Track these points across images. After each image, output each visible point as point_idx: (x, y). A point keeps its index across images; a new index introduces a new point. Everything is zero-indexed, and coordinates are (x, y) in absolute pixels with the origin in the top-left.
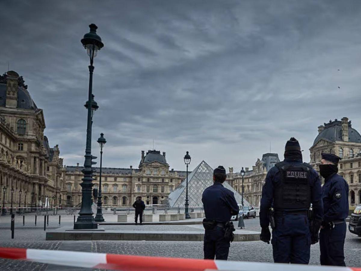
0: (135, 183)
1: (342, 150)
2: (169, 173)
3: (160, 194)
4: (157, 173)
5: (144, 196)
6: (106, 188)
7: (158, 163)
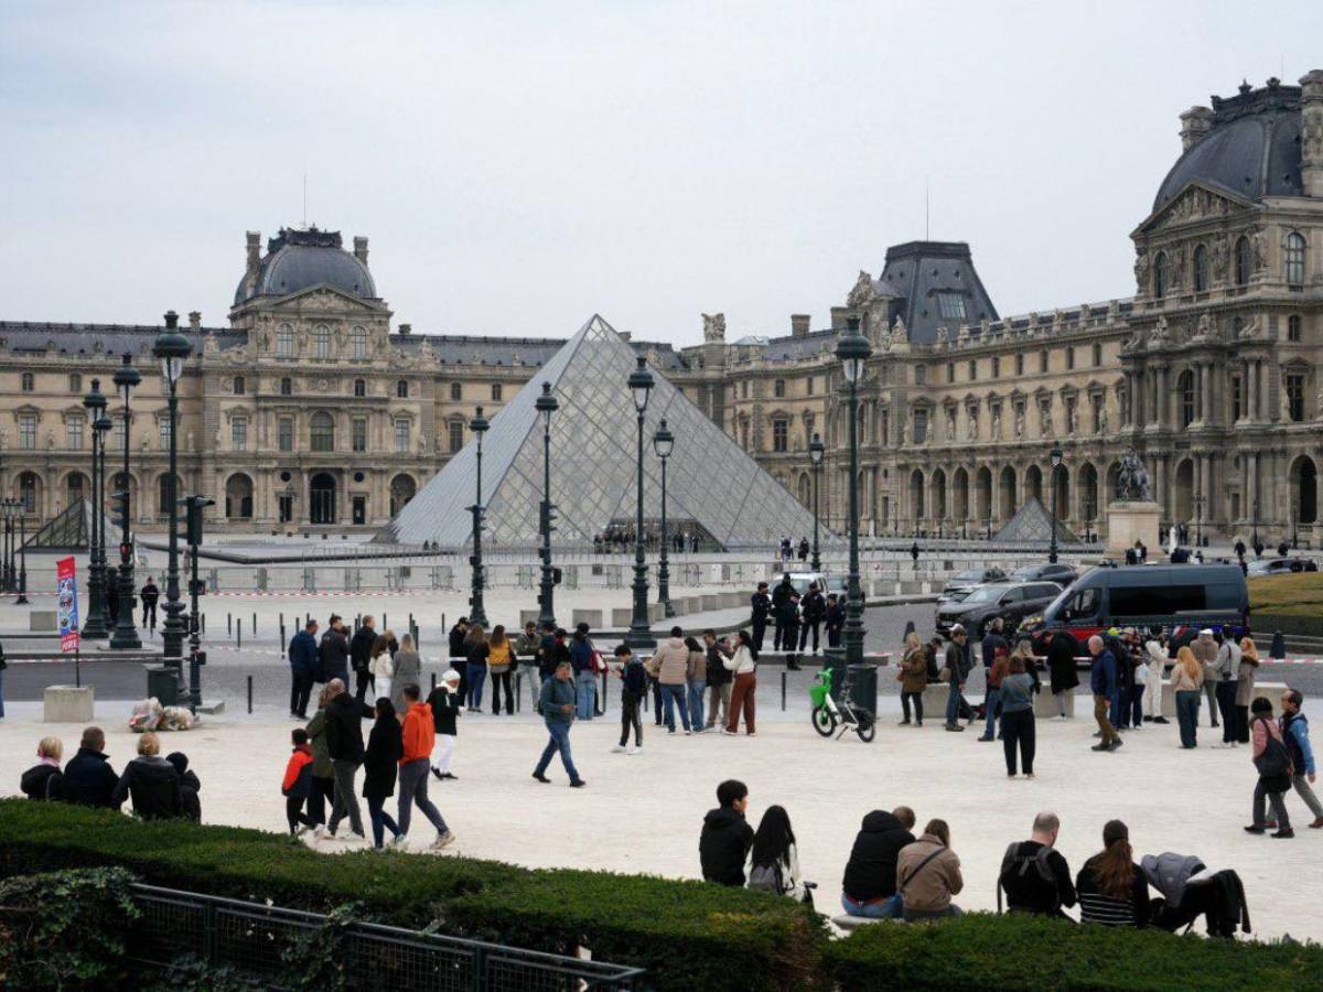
0: (218, 404)
1: (1300, 246)
2: (389, 348)
3: (348, 459)
4: (330, 349)
5: (266, 471)
6: (78, 429)
7: (332, 296)
